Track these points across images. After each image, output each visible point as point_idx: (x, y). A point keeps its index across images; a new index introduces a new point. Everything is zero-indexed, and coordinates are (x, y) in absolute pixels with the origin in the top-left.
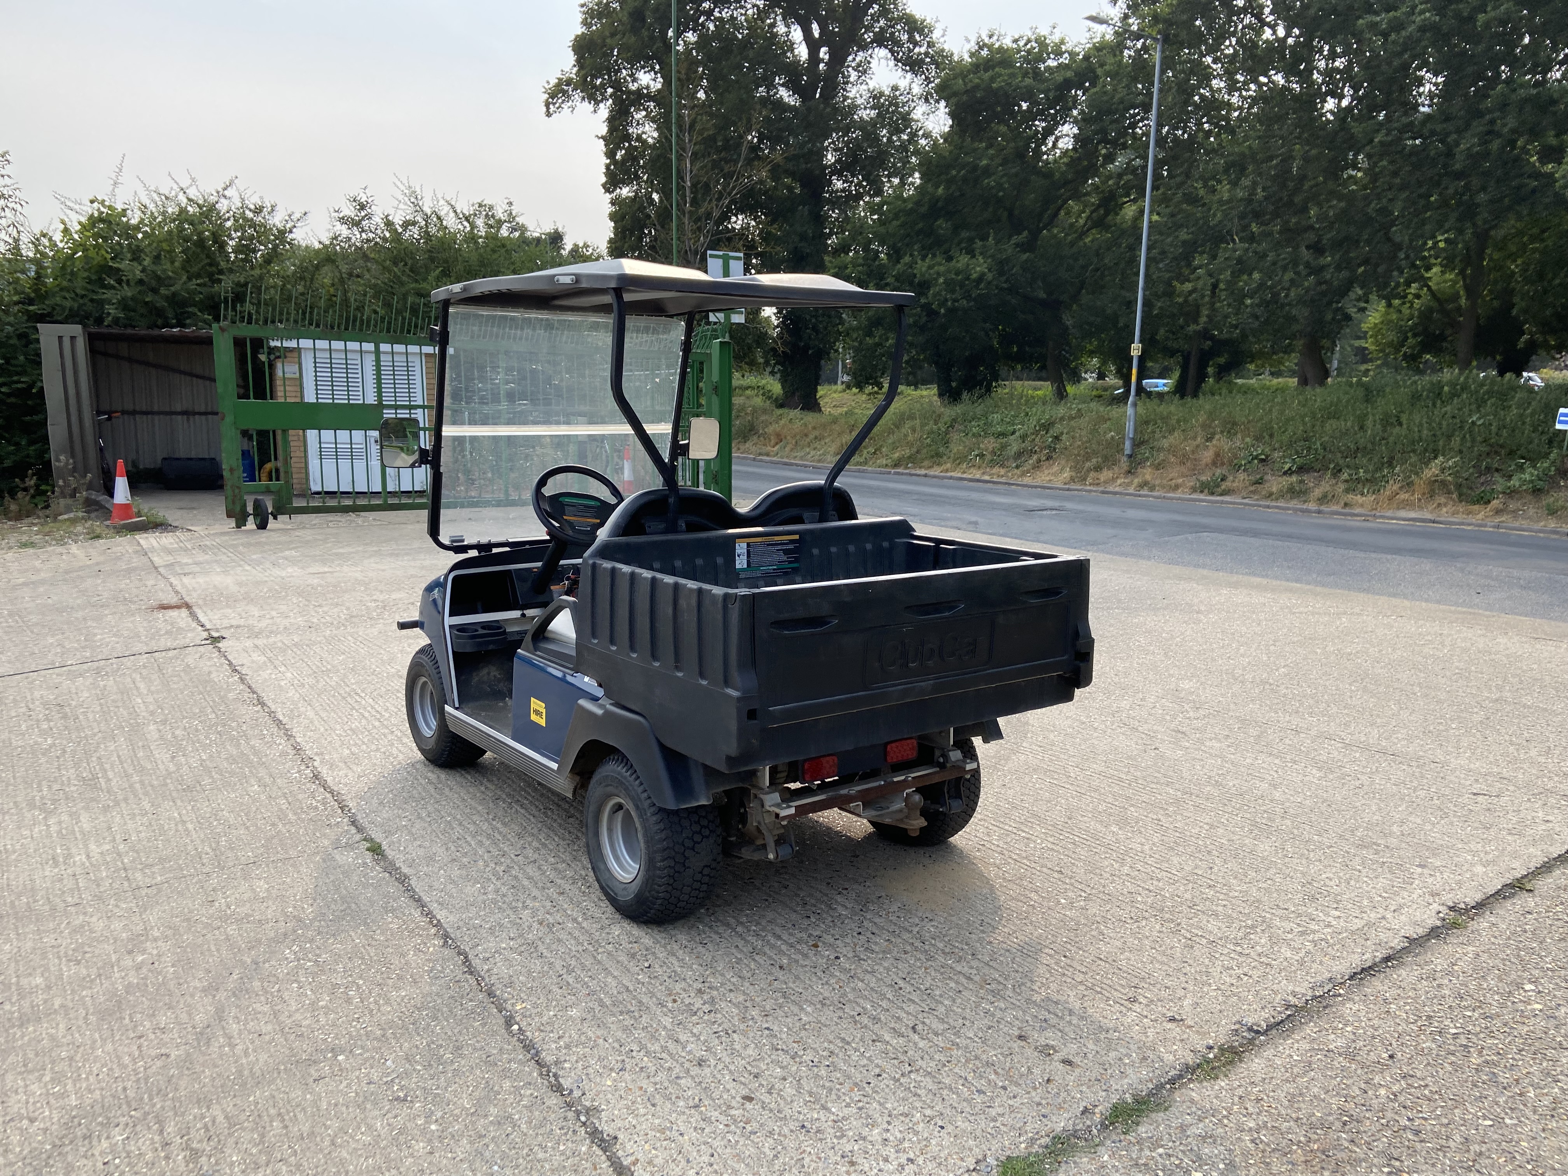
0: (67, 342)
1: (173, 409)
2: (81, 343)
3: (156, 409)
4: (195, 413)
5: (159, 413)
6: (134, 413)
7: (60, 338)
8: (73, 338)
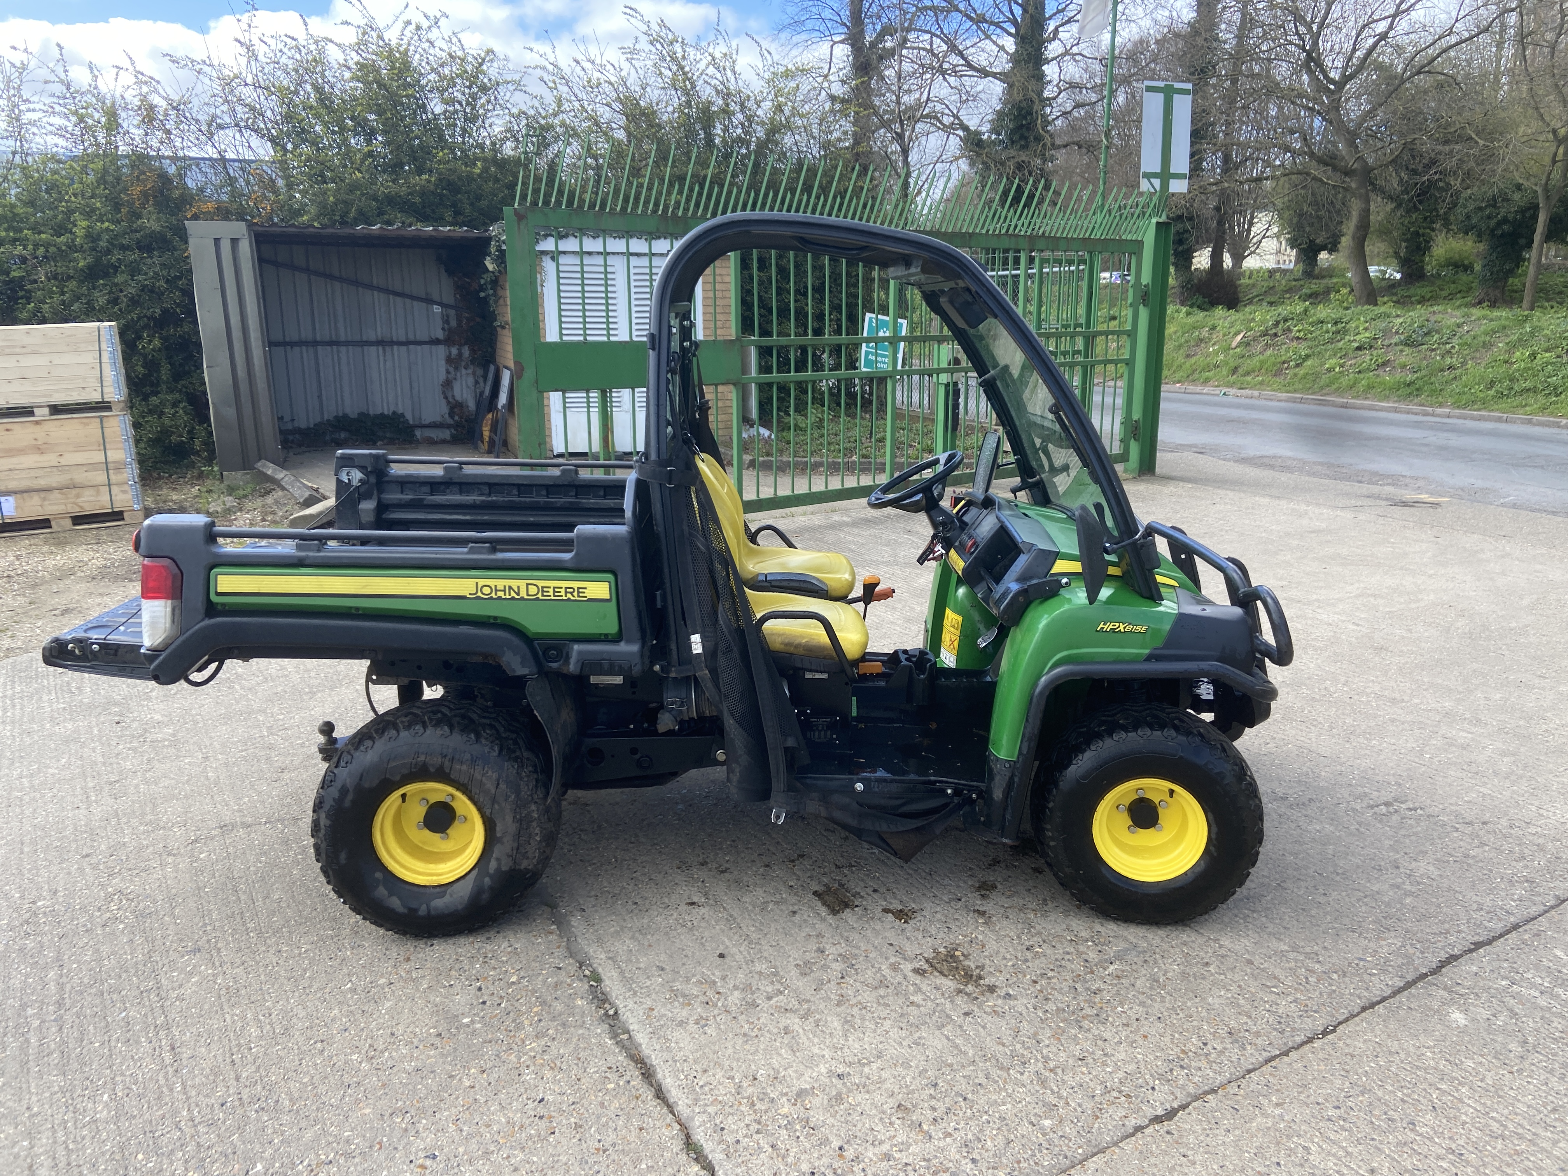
0: (226, 246)
1: (364, 339)
2: (245, 248)
3: (343, 338)
4: (392, 343)
5: (347, 343)
6: (315, 343)
7: (217, 241)
8: (234, 242)
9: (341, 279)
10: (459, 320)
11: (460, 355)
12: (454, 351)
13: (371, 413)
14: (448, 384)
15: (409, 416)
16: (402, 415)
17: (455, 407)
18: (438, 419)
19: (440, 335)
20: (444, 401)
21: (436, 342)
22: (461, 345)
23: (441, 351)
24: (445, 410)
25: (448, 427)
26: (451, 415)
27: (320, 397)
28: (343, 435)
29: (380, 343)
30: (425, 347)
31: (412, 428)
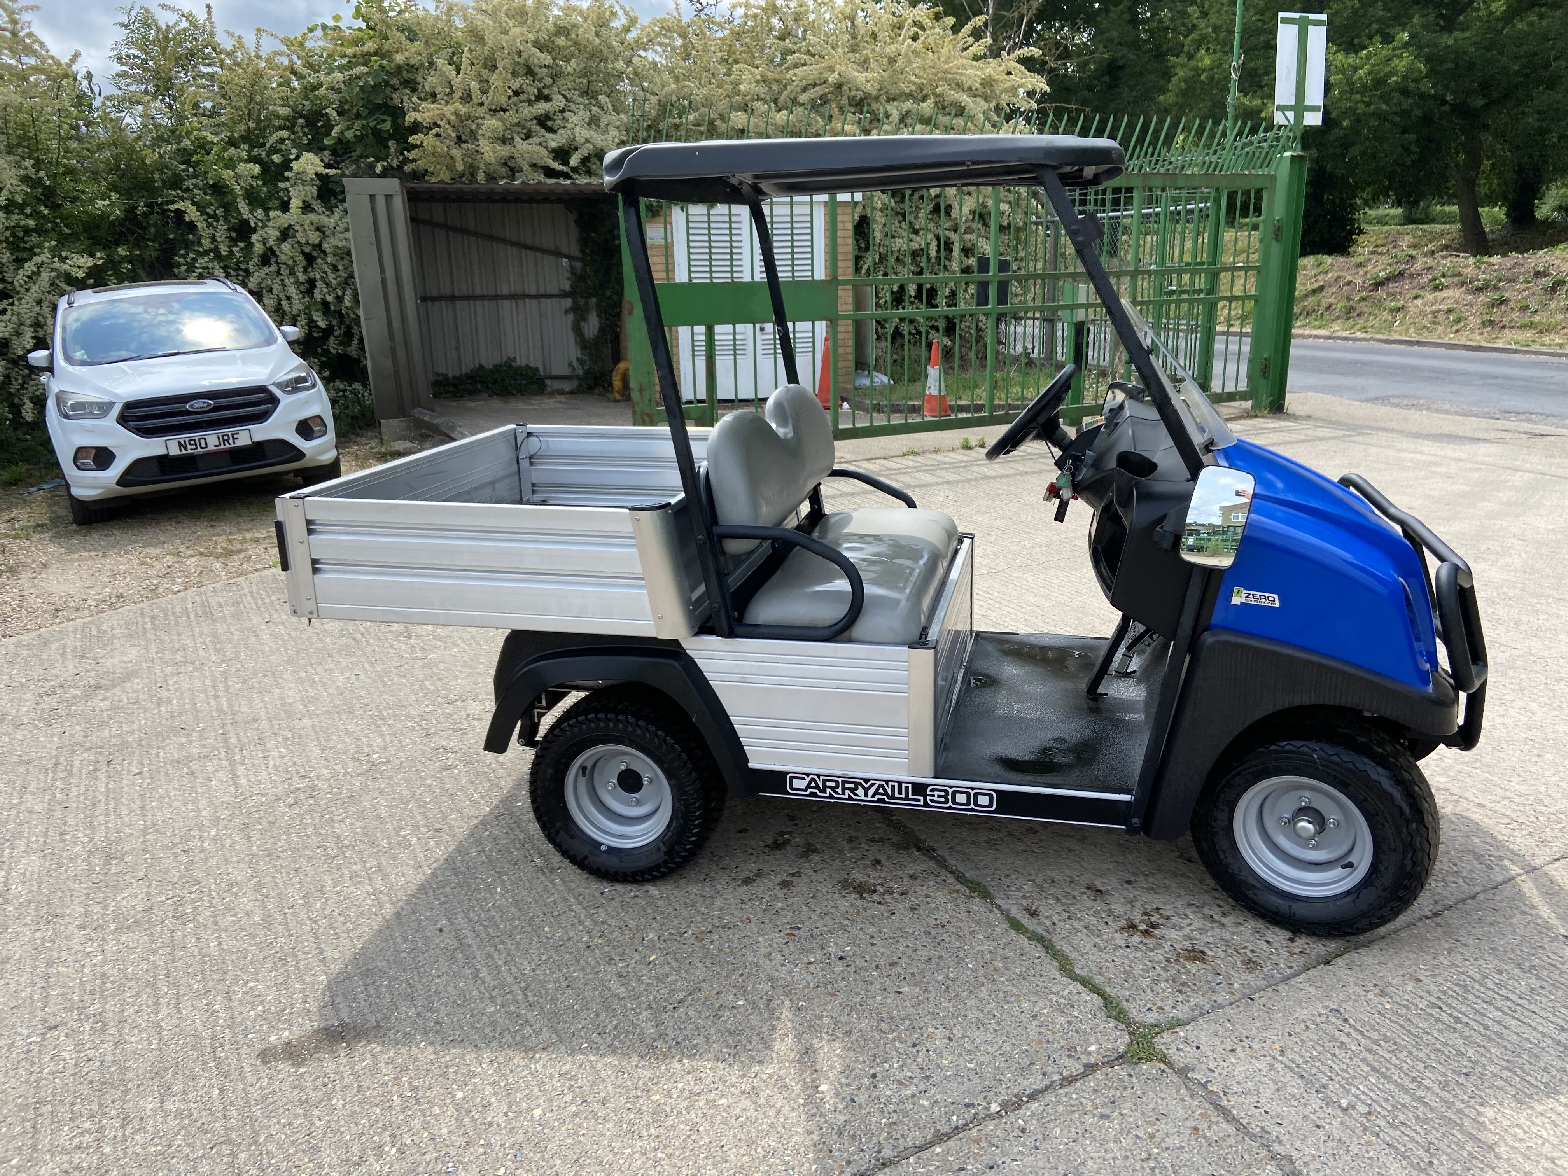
0: (381, 203)
1: (499, 293)
2: (399, 203)
6: (453, 298)
7: (372, 197)
8: (388, 197)
10: (585, 271)
11: (587, 307)
12: (582, 303)
13: (506, 365)
15: (540, 369)
16: (534, 367)
18: (568, 371)
19: (568, 288)
21: (564, 295)
22: (587, 296)
23: (568, 304)
24: (573, 361)
25: (577, 378)
26: (580, 366)
28: (479, 386)
29: (513, 297)
30: (554, 300)
31: (543, 379)
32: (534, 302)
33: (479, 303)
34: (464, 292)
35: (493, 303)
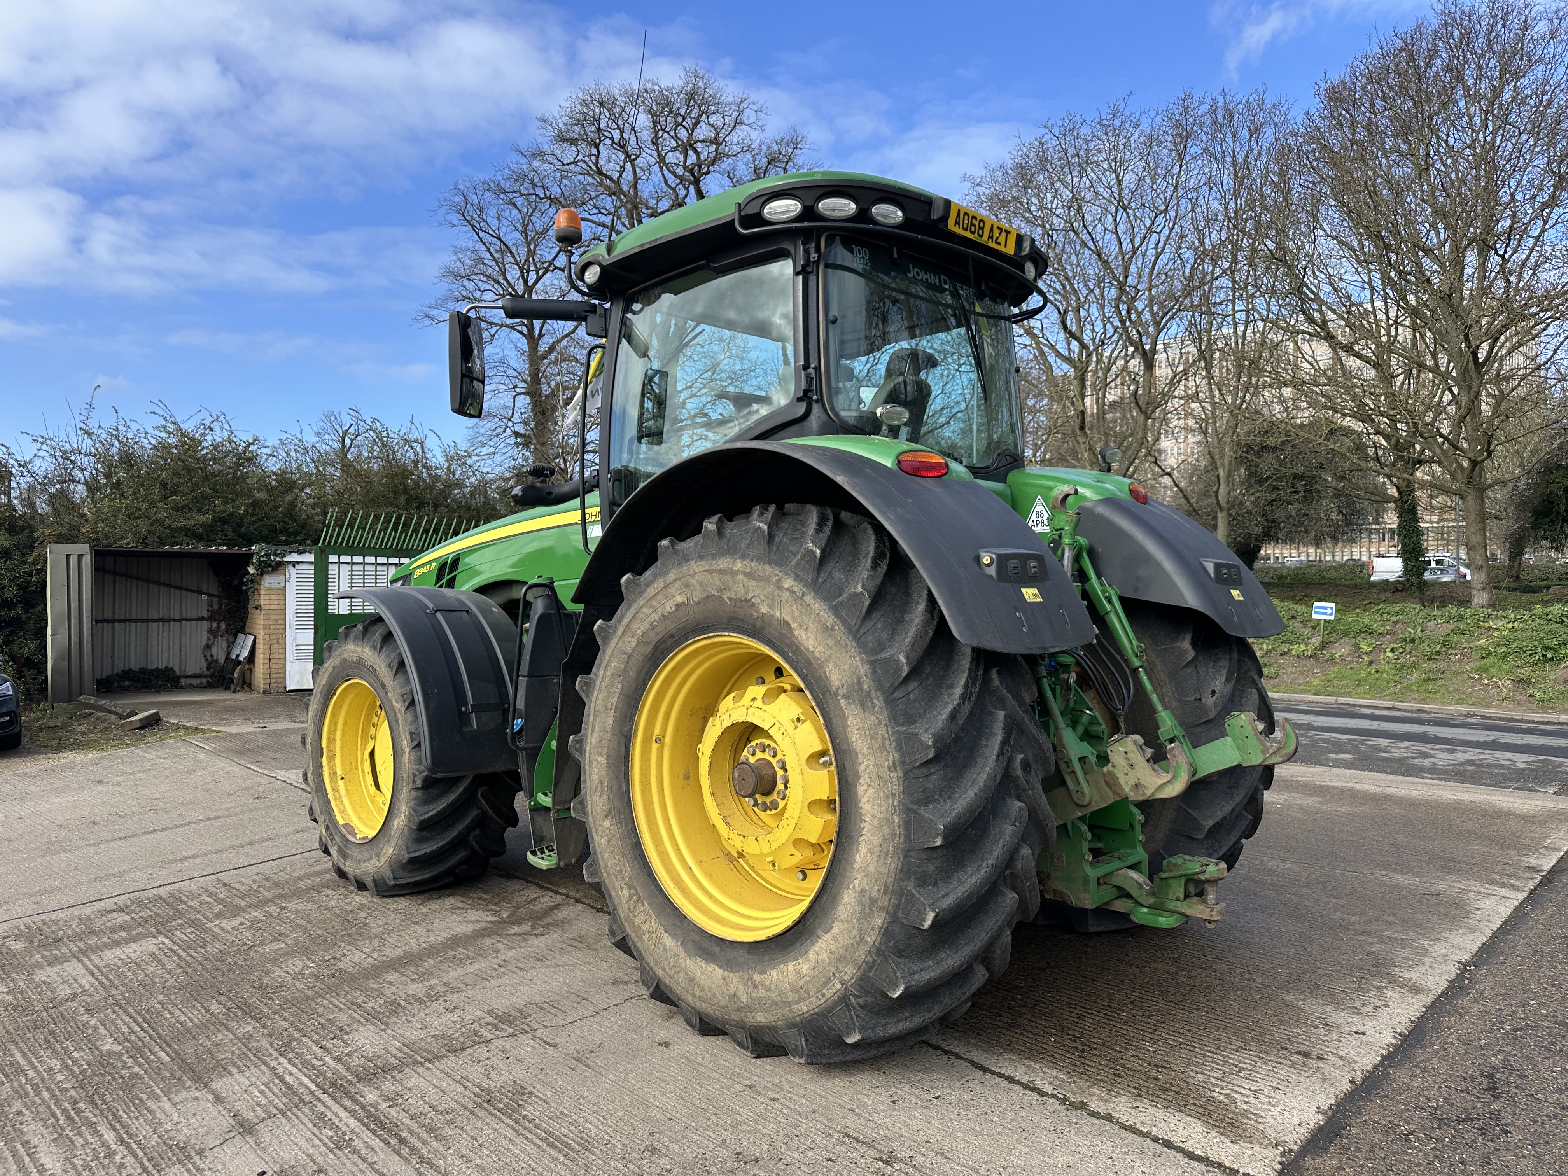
0: (74, 560)
1: (150, 617)
2: (87, 560)
3: (134, 617)
5: (136, 621)
6: (114, 621)
7: (68, 556)
8: (80, 556)
9: (137, 578)
10: (220, 604)
11: (218, 627)
12: (215, 625)
13: (149, 668)
14: (208, 647)
15: (177, 669)
16: (172, 669)
17: (211, 663)
18: (198, 671)
19: (205, 614)
20: (203, 659)
21: (202, 619)
22: (220, 621)
23: (205, 625)
24: (204, 665)
25: (205, 677)
26: (208, 668)
27: (113, 657)
28: (126, 683)
29: (162, 620)
30: (194, 623)
31: (180, 677)
32: (177, 624)
33: (133, 624)
34: (123, 618)
35: (145, 624)
